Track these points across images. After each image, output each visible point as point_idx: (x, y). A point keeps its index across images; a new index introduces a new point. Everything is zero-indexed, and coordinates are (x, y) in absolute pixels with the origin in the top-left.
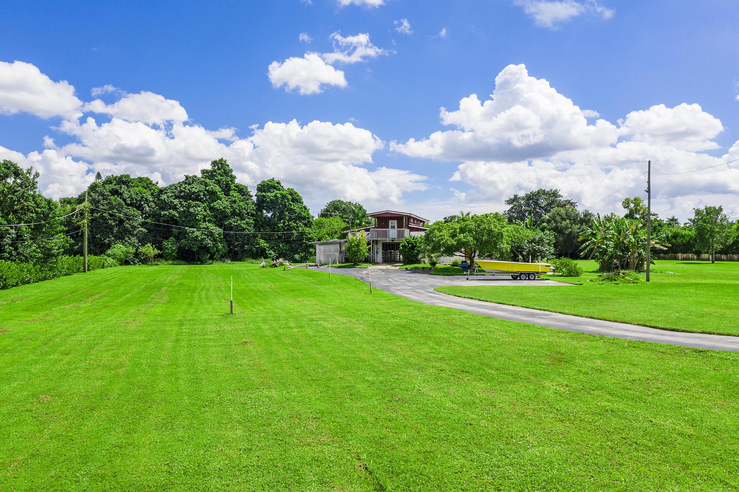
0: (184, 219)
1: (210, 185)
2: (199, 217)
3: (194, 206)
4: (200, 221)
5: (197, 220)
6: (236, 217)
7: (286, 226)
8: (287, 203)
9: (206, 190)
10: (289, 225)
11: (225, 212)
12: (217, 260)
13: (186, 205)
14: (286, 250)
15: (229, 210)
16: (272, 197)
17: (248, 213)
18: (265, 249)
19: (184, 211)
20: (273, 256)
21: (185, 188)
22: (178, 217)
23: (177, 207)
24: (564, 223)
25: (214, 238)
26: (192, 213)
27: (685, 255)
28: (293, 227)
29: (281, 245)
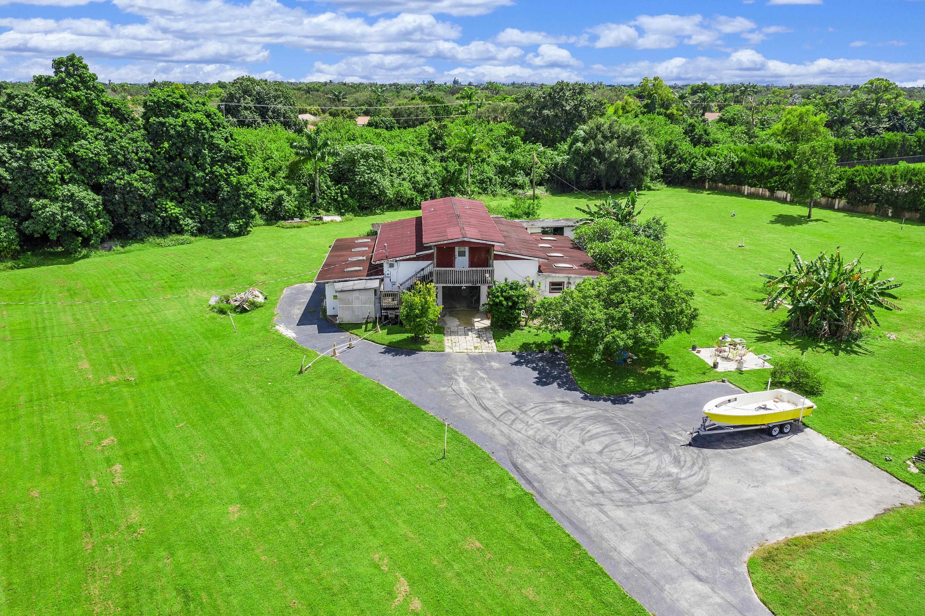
0: (21, 183)
1: (61, 114)
2: (52, 177)
3: (38, 157)
4: (56, 183)
5: (51, 183)
6: (119, 169)
7: (207, 175)
8: (207, 136)
9: (56, 125)
10: (212, 172)
11: (99, 162)
12: (97, 248)
13: (21, 154)
14: (212, 216)
15: (105, 158)
16: (179, 126)
17: (139, 159)
18: (177, 217)
19: (20, 168)
20: (192, 228)
21: (12, 121)
22: (10, 180)
23: (4, 158)
24: (608, 146)
25: (87, 213)
26: (36, 171)
27: (753, 189)
28: (221, 175)
29: (203, 208)
